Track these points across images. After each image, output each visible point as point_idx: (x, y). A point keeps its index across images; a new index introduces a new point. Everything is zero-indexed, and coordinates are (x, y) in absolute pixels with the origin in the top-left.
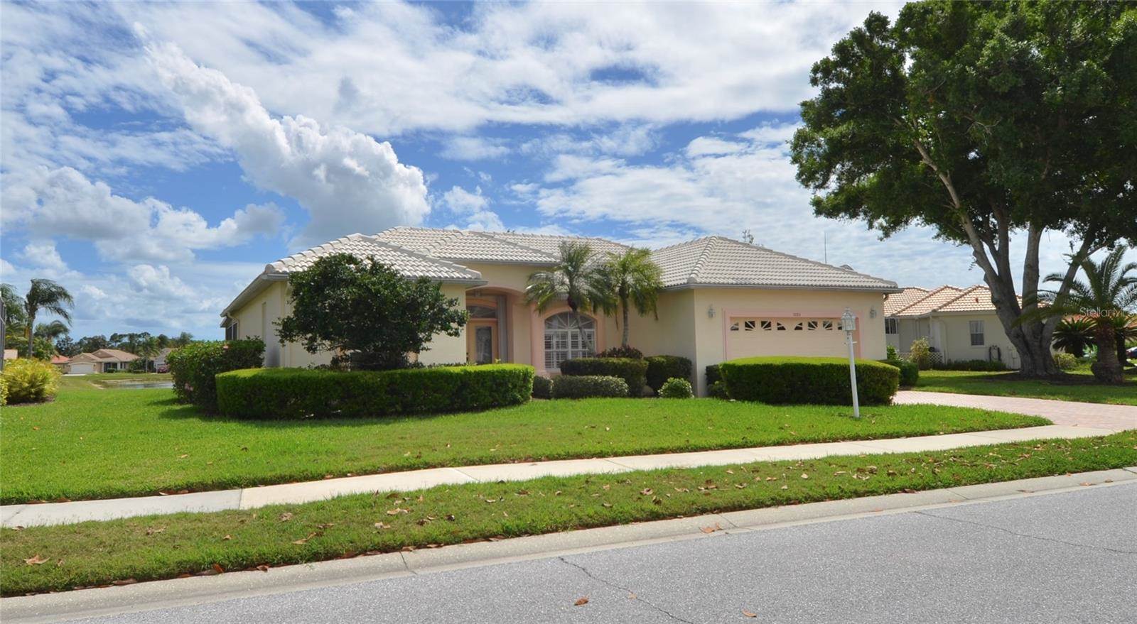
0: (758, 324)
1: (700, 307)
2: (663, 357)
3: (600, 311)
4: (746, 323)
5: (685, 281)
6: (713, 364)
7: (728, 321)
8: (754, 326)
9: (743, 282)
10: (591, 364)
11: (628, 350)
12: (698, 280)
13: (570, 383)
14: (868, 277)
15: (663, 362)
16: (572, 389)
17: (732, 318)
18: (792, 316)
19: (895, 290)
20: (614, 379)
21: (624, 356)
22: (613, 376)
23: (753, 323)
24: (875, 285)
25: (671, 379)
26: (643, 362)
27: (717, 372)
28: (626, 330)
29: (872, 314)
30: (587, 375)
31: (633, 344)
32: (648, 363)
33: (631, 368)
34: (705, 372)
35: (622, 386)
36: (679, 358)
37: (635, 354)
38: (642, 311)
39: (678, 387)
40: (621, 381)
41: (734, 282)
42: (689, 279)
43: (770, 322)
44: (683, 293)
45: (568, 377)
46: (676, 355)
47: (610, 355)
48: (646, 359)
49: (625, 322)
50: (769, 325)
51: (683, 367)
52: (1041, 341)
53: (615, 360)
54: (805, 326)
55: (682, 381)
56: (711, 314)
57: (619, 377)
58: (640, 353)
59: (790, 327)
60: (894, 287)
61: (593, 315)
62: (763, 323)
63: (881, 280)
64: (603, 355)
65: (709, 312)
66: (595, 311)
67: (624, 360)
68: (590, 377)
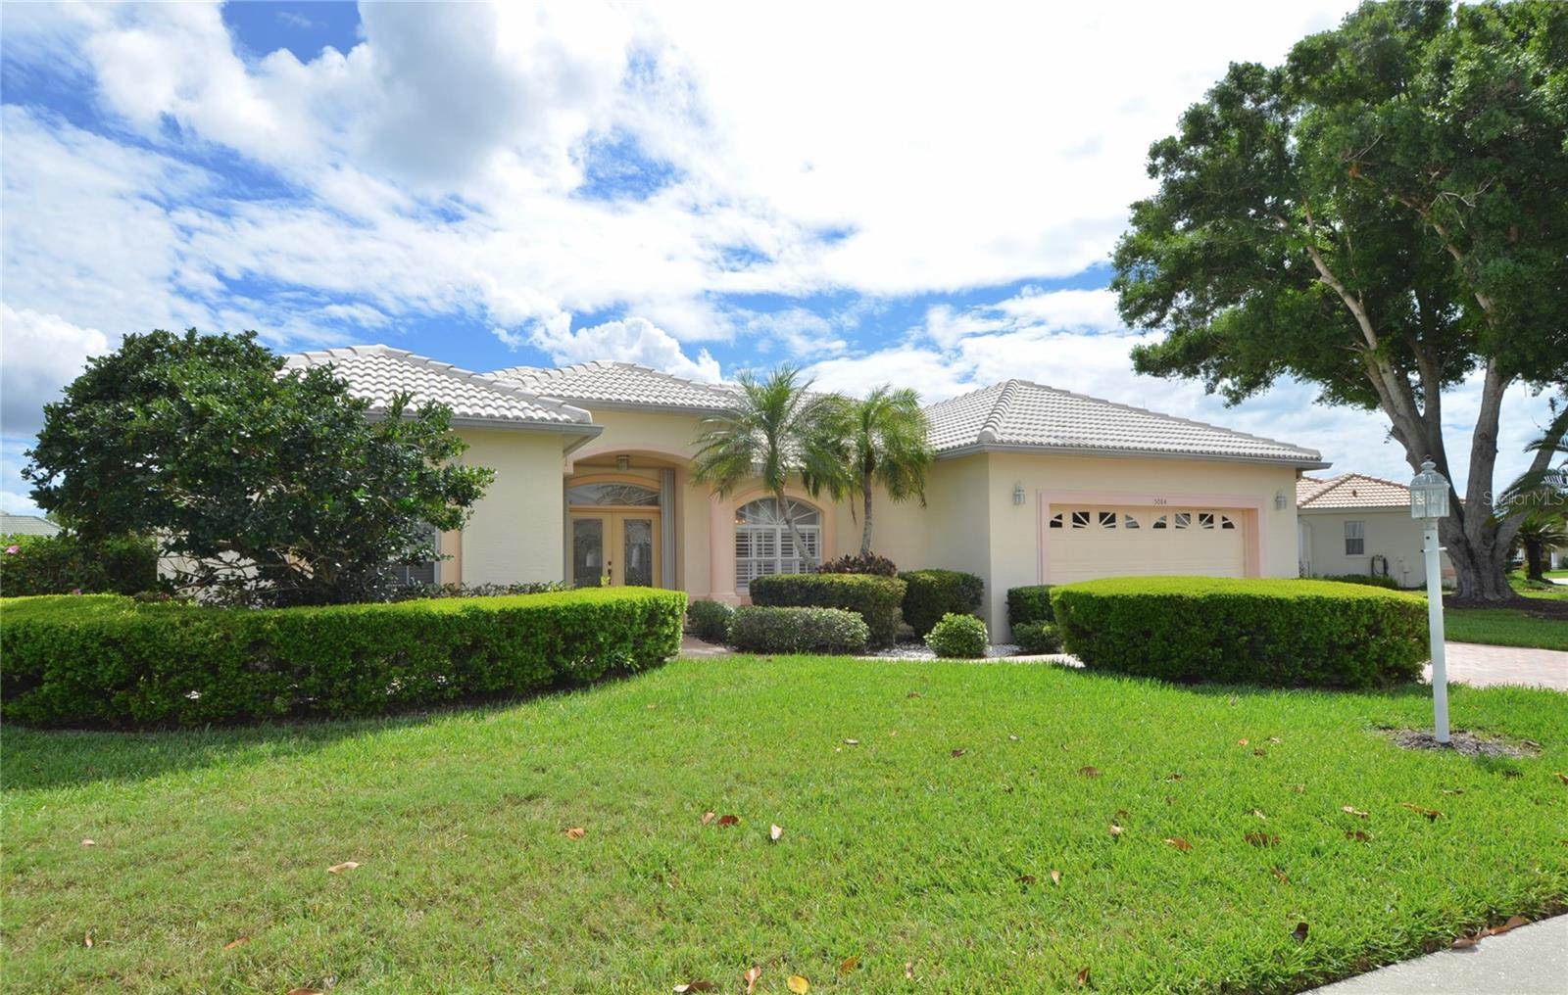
0: (1094, 517)
1: (998, 484)
2: (931, 572)
3: (825, 492)
4: (1074, 514)
5: (975, 439)
6: (1019, 586)
7: (1046, 508)
8: (1088, 520)
9: (1075, 442)
10: (802, 585)
11: (870, 560)
12: (998, 437)
13: (762, 619)
14: (1271, 442)
15: (933, 582)
16: (764, 633)
17: (1052, 506)
18: (1150, 503)
19: (1317, 464)
20: (842, 613)
21: (863, 571)
22: (841, 608)
23: (1086, 516)
24: (1282, 453)
25: (948, 616)
26: (898, 582)
27: (1030, 601)
28: (868, 524)
29: (1279, 503)
30: (793, 605)
31: (878, 551)
32: (905, 583)
33: (874, 594)
34: (1006, 599)
35: (856, 626)
36: (962, 576)
37: (884, 568)
38: (897, 493)
39: (962, 631)
40: (855, 617)
41: (1060, 442)
42: (979, 436)
43: (1114, 515)
44: (971, 459)
45: (759, 610)
46: (955, 570)
47: (840, 569)
48: (902, 577)
49: (867, 513)
50: (1113, 519)
51: (966, 592)
52: (1493, 550)
53: (848, 578)
54: (1171, 523)
55: (970, 619)
56: (1017, 497)
57: (849, 611)
58: (892, 566)
59: (1146, 522)
60: (1317, 459)
61: (812, 500)
62: (1102, 516)
63: (1293, 447)
64: (827, 569)
65: (1015, 495)
66: (816, 492)
67: (861, 577)
68: (797, 609)
